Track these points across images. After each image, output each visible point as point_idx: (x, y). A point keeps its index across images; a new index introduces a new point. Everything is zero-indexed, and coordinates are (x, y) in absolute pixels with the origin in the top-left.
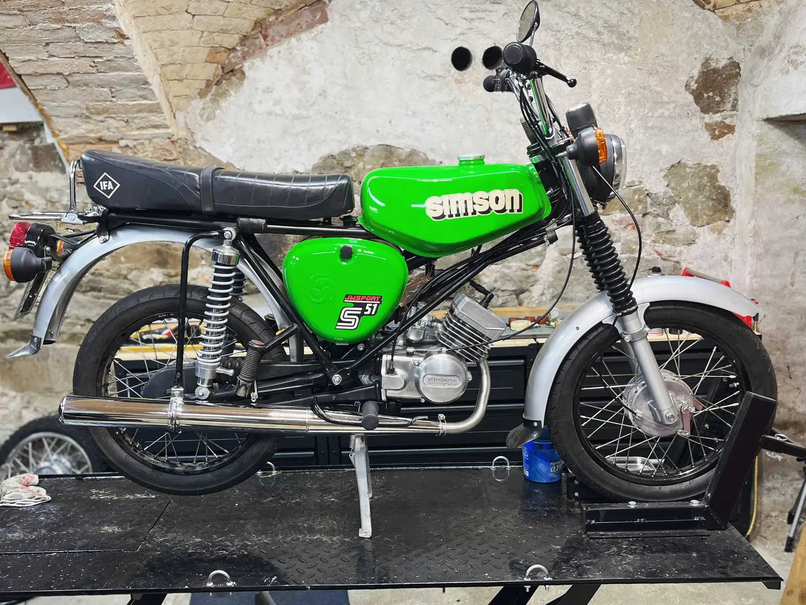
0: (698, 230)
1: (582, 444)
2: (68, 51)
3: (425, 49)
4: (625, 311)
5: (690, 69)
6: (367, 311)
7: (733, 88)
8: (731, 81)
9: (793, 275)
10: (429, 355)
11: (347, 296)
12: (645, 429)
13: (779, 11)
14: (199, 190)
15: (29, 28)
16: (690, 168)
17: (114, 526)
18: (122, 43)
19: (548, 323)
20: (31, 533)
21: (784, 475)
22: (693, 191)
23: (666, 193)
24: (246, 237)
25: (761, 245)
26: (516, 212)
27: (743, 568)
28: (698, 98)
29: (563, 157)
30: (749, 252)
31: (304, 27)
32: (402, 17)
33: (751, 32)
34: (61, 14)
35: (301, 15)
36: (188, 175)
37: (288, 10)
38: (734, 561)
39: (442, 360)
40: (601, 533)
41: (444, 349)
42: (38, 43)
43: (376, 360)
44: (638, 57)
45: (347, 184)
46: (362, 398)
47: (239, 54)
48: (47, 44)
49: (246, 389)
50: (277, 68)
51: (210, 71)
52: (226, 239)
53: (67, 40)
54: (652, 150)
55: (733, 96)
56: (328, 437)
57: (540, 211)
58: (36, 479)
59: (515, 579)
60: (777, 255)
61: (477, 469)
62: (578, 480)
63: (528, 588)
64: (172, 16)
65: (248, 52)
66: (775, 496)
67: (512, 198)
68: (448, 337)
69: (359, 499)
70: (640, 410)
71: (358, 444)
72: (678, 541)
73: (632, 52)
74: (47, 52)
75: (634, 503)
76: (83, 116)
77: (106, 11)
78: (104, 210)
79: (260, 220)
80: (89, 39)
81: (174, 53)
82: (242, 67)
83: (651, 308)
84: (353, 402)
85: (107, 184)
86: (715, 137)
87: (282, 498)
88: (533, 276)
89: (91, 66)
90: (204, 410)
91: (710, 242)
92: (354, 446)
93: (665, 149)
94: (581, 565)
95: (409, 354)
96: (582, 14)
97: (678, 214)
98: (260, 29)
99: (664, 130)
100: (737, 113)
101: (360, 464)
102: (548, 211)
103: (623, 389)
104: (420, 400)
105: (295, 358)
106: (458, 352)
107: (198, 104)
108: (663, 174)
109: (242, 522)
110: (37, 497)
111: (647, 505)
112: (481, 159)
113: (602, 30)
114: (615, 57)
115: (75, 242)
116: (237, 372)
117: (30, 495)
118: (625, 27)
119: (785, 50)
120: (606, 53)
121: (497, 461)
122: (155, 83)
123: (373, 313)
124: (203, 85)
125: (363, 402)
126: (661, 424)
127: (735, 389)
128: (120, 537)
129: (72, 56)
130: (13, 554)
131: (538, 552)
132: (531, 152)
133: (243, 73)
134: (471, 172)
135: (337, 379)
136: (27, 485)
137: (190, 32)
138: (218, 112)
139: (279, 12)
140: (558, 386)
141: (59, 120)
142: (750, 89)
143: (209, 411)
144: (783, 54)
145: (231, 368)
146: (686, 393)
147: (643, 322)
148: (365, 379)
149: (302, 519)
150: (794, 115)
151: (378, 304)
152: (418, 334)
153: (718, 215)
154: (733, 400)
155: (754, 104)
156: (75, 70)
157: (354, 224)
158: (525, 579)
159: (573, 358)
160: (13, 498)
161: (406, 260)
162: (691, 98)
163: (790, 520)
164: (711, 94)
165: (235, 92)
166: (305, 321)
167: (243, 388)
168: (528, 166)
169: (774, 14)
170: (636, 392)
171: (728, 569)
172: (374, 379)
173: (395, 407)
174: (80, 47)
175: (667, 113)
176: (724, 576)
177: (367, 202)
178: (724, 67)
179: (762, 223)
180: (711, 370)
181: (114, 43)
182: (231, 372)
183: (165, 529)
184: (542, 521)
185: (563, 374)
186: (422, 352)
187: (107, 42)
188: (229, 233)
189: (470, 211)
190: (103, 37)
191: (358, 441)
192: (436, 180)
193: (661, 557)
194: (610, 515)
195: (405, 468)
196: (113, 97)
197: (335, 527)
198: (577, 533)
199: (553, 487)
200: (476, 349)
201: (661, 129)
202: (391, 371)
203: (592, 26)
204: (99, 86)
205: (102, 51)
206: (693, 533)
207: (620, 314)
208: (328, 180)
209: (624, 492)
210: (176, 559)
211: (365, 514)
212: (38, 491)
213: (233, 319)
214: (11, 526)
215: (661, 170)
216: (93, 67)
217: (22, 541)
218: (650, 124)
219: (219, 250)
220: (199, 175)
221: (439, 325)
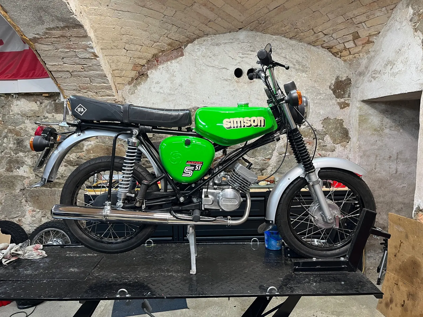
0: (336, 145)
1: (291, 231)
2: (72, 62)
3: (223, 68)
4: (310, 171)
5: (331, 81)
6: (196, 168)
7: (348, 88)
8: (347, 86)
9: (375, 165)
10: (223, 189)
11: (187, 162)
12: (319, 225)
13: (367, 57)
14: (122, 113)
15: (55, 51)
16: (332, 120)
17: (75, 268)
18: (96, 59)
19: (274, 182)
20: (35, 271)
21: (375, 251)
22: (334, 130)
23: (322, 130)
24: (143, 135)
25: (362, 152)
26: (262, 127)
27: (366, 289)
28: (334, 92)
29: (282, 104)
30: (357, 155)
31: (174, 58)
32: (214, 55)
33: (355, 66)
34: (70, 45)
35: (172, 53)
36: (118, 106)
37: (167, 51)
38: (361, 286)
39: (229, 192)
40: (301, 272)
41: (231, 187)
42: (59, 57)
43: (200, 191)
44: (310, 75)
45: (189, 113)
46: (193, 209)
47: (146, 67)
48: (63, 58)
49: (140, 203)
50: (162, 74)
51: (133, 74)
52: (134, 134)
53: (72, 57)
54: (316, 112)
55: (348, 92)
56: (178, 226)
57: (273, 127)
58: (41, 246)
59: (262, 294)
60: (369, 156)
61: (244, 244)
62: (290, 249)
63: (268, 298)
64: (118, 50)
65: (150, 67)
66: (372, 260)
67: (261, 120)
68: (232, 181)
69: (191, 256)
70: (317, 216)
71: (191, 230)
72: (335, 276)
73: (308, 73)
74: (63, 61)
75: (315, 259)
76: (78, 90)
77: (89, 45)
78: (79, 121)
79: (149, 127)
80: (81, 56)
81: (118, 66)
82: (147, 73)
83: (321, 171)
84: (189, 211)
85: (81, 109)
86: (341, 108)
87: (155, 256)
88: (268, 163)
89: (82, 68)
90: (120, 212)
91: (341, 151)
92: (189, 231)
93: (322, 112)
94: (292, 287)
95: (215, 189)
96: (287, 57)
97: (328, 139)
98: (155, 58)
99: (321, 104)
100: (351, 99)
101: (192, 239)
102: (276, 127)
103: (309, 207)
104: (219, 210)
105: (164, 190)
106: (236, 188)
107: (128, 87)
108: (321, 122)
109: (136, 266)
110: (40, 255)
111: (320, 260)
112: (247, 104)
113: (295, 64)
114: (301, 75)
115: (66, 136)
116: (136, 195)
117: (37, 253)
118: (304, 63)
119: (370, 72)
120: (297, 73)
121: (253, 240)
122: (109, 77)
123: (199, 169)
124: (130, 80)
125: (193, 210)
126: (326, 222)
127: (357, 208)
128: (77, 273)
129: (74, 64)
130: (26, 281)
131: (272, 281)
132: (269, 102)
133: (148, 75)
134: (243, 110)
135: (182, 199)
136: (37, 249)
137: (125, 57)
138: (136, 91)
139: (163, 51)
140: (281, 205)
141: (67, 91)
142: (356, 89)
143: (122, 213)
144: (369, 74)
145: (134, 194)
146: (336, 208)
147: (318, 177)
148: (195, 200)
149: (164, 266)
150: (374, 99)
151: (201, 166)
152: (219, 181)
153: (344, 140)
154: (357, 213)
155: (357, 95)
156: (75, 70)
157: (191, 131)
158: (267, 293)
159: (287, 192)
160: (29, 255)
161: (214, 147)
162: (332, 92)
163: (378, 271)
164: (340, 91)
165: (144, 83)
166: (168, 172)
167: (138, 202)
168: (268, 108)
169: (365, 59)
170: (315, 208)
171: (359, 289)
172: (199, 200)
173: (209, 213)
174: (77, 60)
175: (322, 98)
176: (357, 292)
177: (198, 122)
178: (345, 80)
179: (362, 143)
180: (347, 199)
181: (92, 59)
182: (133, 195)
183: (99, 270)
184: (274, 267)
185: (283, 199)
186: (221, 188)
187: (89, 58)
188: (135, 132)
189: (242, 125)
190: (88, 56)
191: (191, 229)
192: (227, 112)
193: (328, 284)
194: (304, 264)
195: (212, 243)
196: (91, 82)
197: (179, 269)
198: (290, 272)
199: (278, 252)
200: (245, 187)
201: (320, 104)
202: (206, 196)
203: (291, 62)
204: (85, 77)
205: (87, 62)
206: (342, 273)
207: (308, 172)
208: (180, 111)
209: (310, 253)
210: (103, 284)
211: (193, 263)
212: (42, 252)
213: (135, 171)
214: (26, 268)
215: (320, 121)
216: (82, 69)
217: (31, 275)
218: (315, 102)
219: (130, 139)
220: (123, 106)
221: (228, 177)
